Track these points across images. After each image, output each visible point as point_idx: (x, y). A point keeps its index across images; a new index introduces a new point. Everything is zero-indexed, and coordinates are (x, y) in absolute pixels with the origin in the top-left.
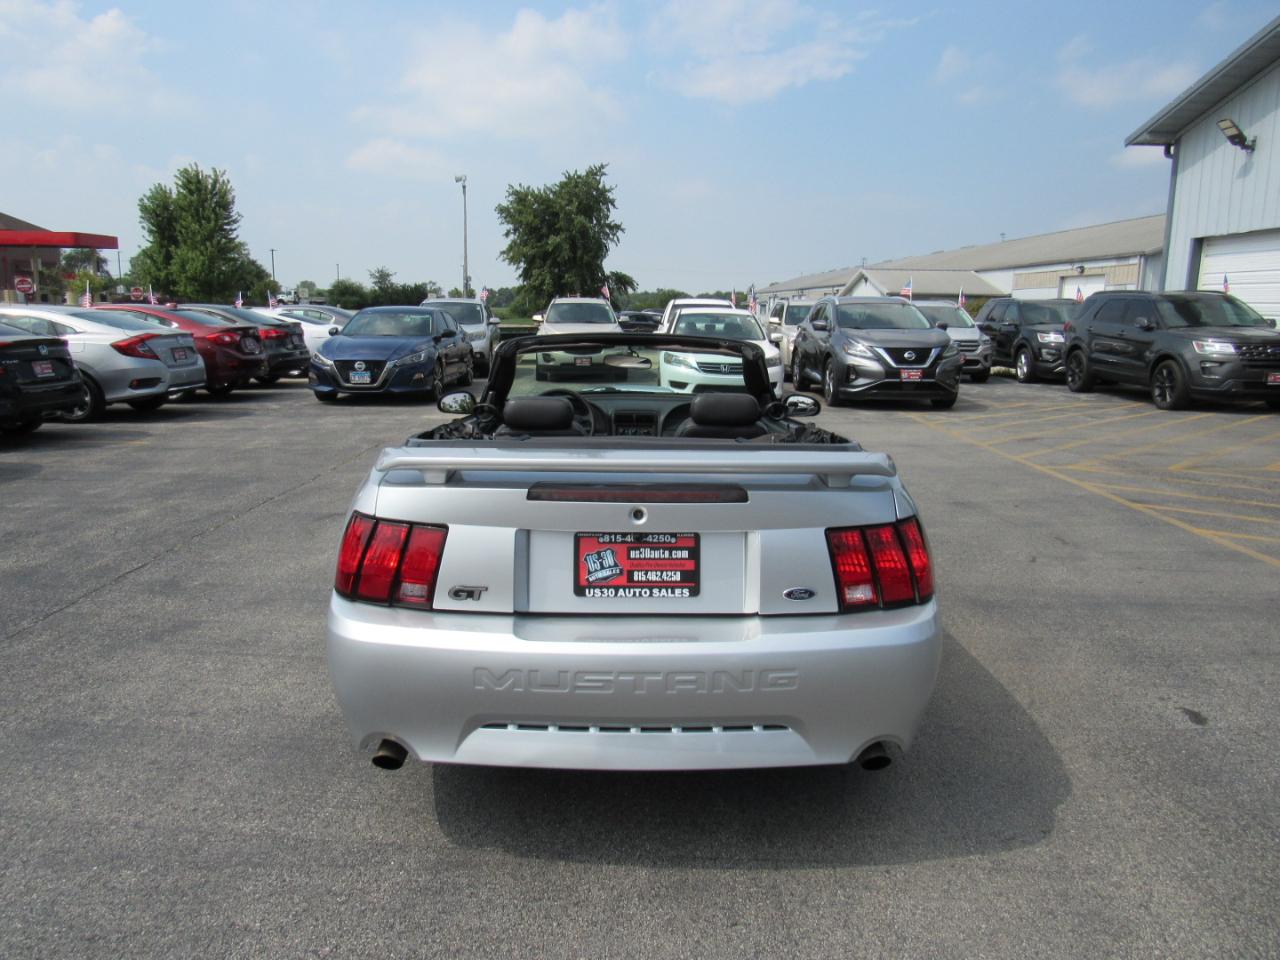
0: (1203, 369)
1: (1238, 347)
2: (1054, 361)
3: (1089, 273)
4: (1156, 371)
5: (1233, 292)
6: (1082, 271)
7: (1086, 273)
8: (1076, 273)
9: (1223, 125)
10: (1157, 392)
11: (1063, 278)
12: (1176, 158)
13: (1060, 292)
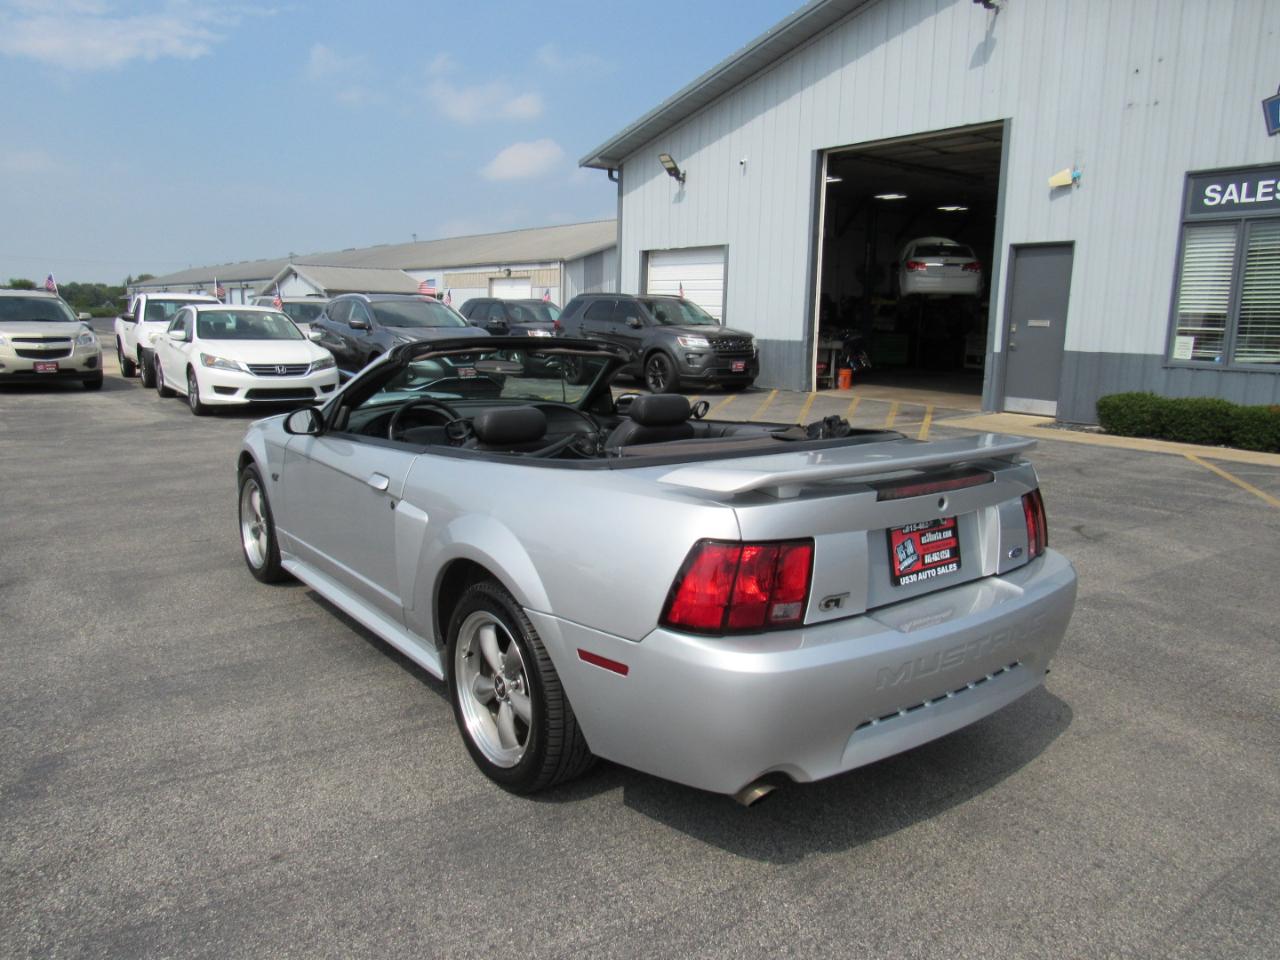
0: (688, 360)
1: (710, 342)
2: (545, 358)
3: (518, 275)
4: (649, 362)
5: (687, 297)
6: (510, 273)
7: (512, 275)
8: (504, 275)
9: (663, 158)
10: (651, 380)
11: (491, 279)
12: (620, 181)
13: (490, 292)
